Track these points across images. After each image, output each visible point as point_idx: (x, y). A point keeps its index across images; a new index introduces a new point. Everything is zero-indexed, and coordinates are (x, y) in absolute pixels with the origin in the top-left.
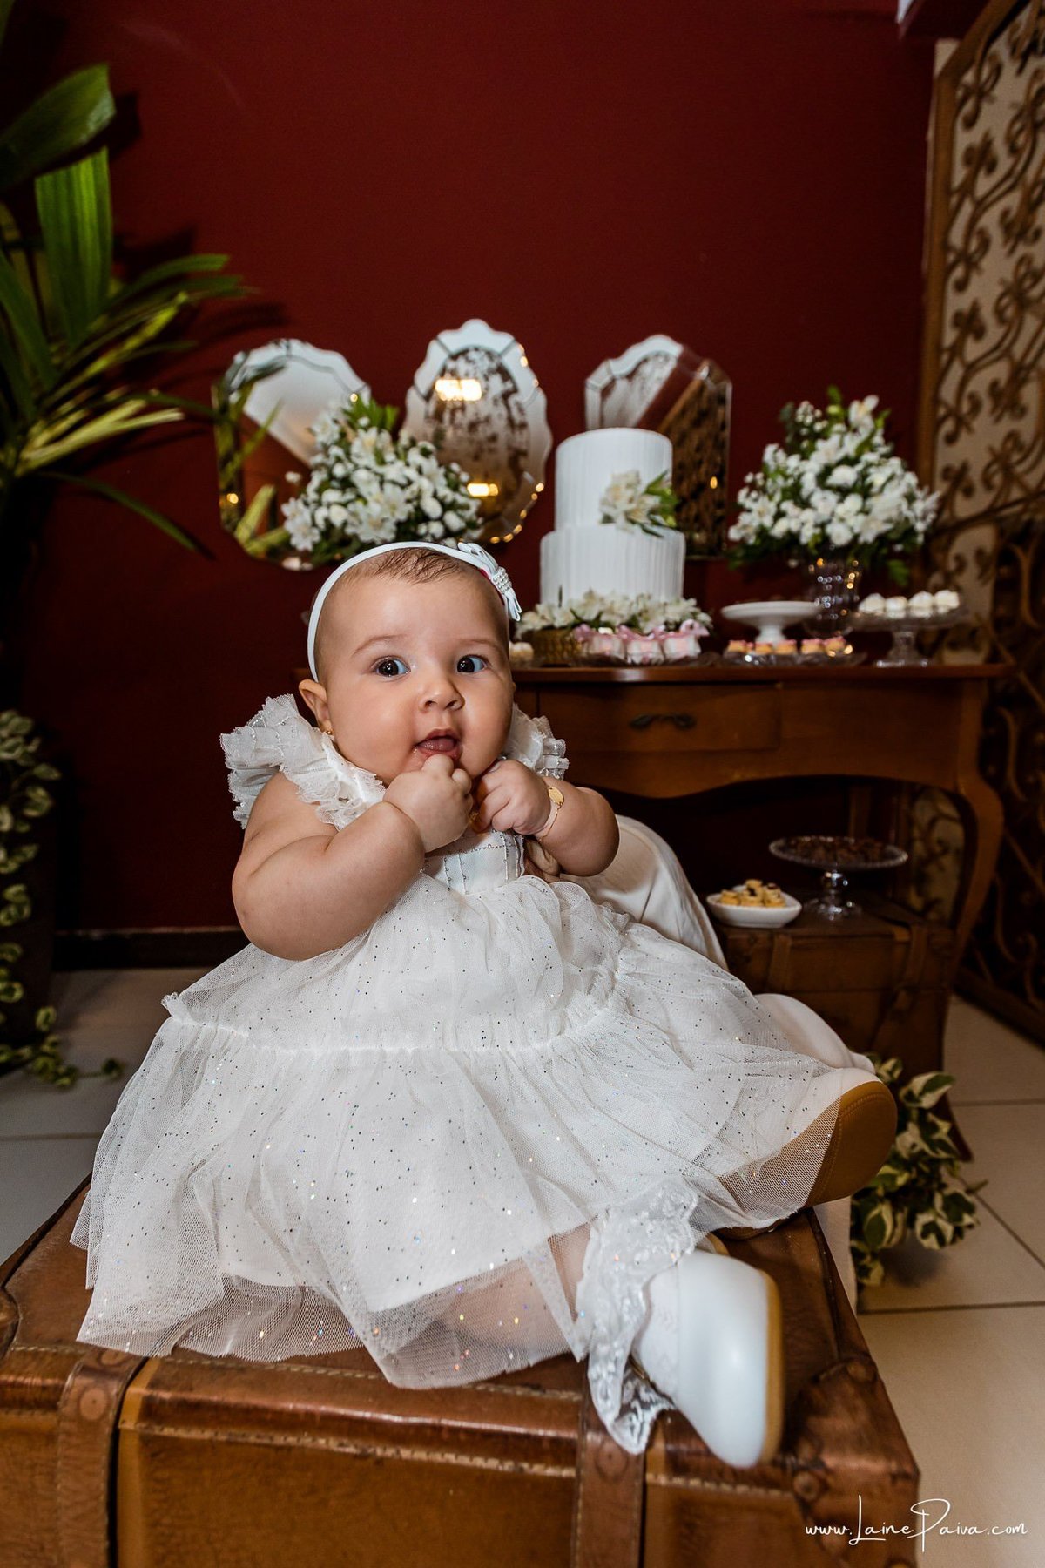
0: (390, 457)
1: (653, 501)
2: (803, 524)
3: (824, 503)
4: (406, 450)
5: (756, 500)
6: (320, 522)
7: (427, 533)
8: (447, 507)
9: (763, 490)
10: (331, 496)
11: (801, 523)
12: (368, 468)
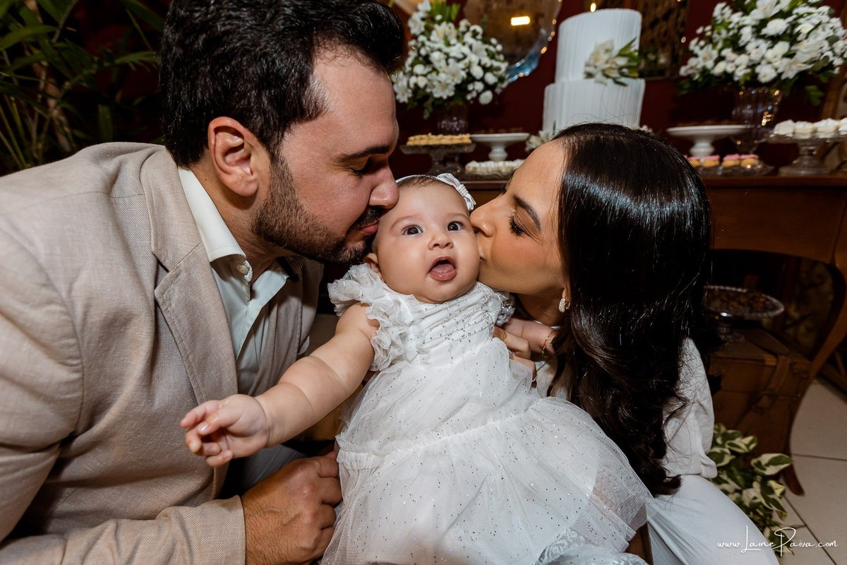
0: (453, 41)
1: (622, 62)
2: (737, 67)
3: (757, 49)
4: (464, 33)
5: (702, 48)
6: (412, 85)
7: (474, 89)
8: (486, 69)
9: (710, 40)
10: (419, 69)
11: (736, 65)
12: (440, 50)
